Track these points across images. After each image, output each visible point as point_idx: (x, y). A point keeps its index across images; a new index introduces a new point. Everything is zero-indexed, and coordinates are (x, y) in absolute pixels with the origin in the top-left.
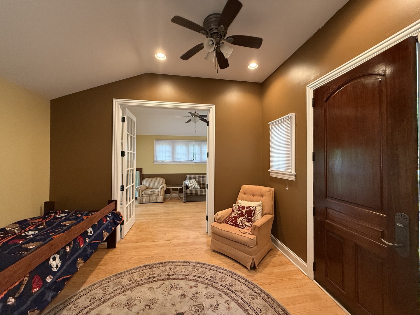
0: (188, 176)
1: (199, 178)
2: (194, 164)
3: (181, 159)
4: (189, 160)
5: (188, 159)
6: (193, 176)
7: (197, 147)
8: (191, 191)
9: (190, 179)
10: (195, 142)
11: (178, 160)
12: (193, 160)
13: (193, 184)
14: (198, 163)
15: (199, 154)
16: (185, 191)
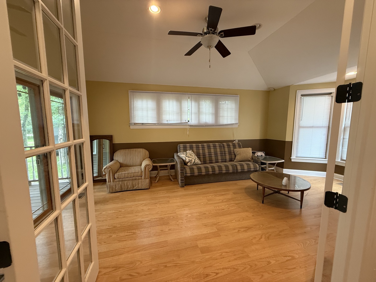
0: (182, 145)
1: (198, 147)
2: (189, 127)
3: (172, 120)
4: (182, 122)
5: (181, 120)
6: (187, 145)
7: (193, 103)
8: (192, 169)
9: (185, 150)
10: (190, 96)
11: (166, 123)
12: (187, 123)
13: (192, 157)
14: (194, 126)
15: (195, 113)
16: (183, 170)
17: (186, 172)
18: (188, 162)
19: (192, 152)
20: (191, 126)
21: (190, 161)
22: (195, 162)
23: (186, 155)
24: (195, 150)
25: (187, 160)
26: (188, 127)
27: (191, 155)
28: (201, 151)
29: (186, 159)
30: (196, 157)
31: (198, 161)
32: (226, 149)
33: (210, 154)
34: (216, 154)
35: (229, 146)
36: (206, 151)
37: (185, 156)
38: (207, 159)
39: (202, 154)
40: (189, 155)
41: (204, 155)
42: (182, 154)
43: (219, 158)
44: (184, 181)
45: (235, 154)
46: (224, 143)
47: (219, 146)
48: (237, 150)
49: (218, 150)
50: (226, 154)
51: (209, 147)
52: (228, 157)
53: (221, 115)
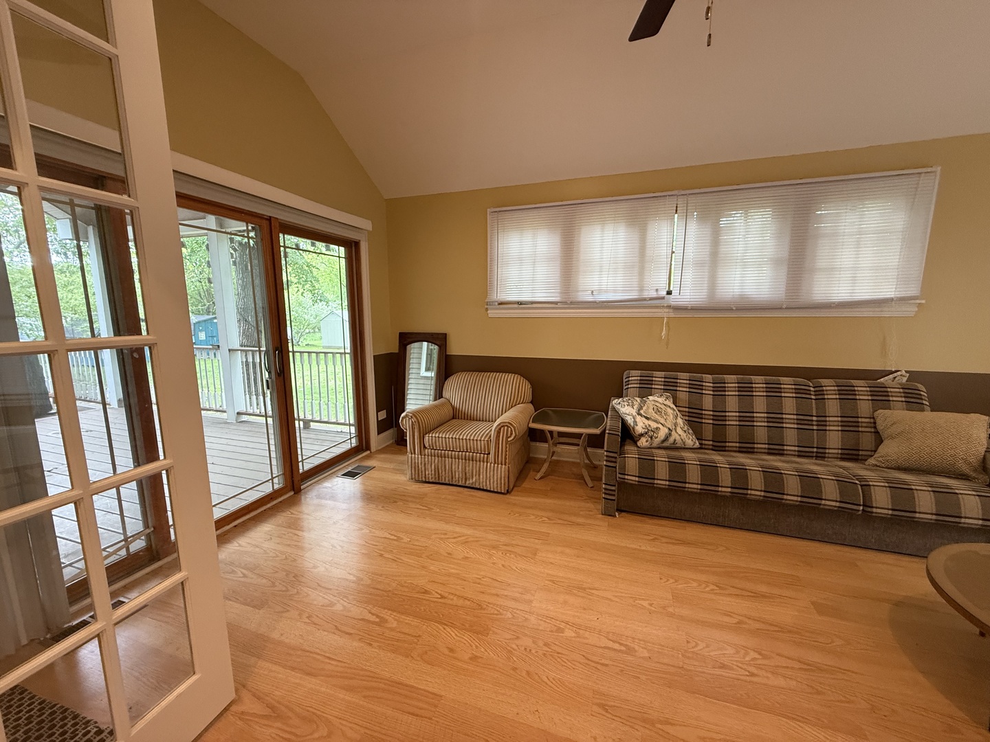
0: (635, 375)
1: (696, 387)
2: (672, 315)
3: (606, 291)
4: (647, 294)
5: (641, 290)
6: (659, 376)
7: (693, 226)
8: (647, 463)
9: (645, 390)
10: (681, 201)
11: (590, 298)
12: (663, 298)
13: (662, 421)
14: (691, 309)
15: (699, 264)
16: (613, 460)
17: (623, 467)
18: (641, 435)
19: (670, 403)
20: (677, 309)
21: (646, 433)
22: (671, 440)
23: (640, 408)
24: (683, 396)
25: (639, 429)
26: (664, 313)
27: (658, 411)
28: (708, 402)
29: (635, 422)
30: (680, 421)
31: (683, 435)
32: (833, 408)
33: (746, 417)
34: (775, 420)
35: (847, 395)
36: (732, 403)
37: (635, 414)
38: (733, 434)
39: (711, 413)
40: (651, 410)
41: (720, 418)
42: (626, 403)
43: (791, 437)
44: (614, 495)
45: (877, 432)
46: (824, 382)
47: (797, 391)
48: (895, 418)
49: (789, 405)
50: (828, 428)
51: (745, 391)
52: (834, 440)
53: (821, 263)
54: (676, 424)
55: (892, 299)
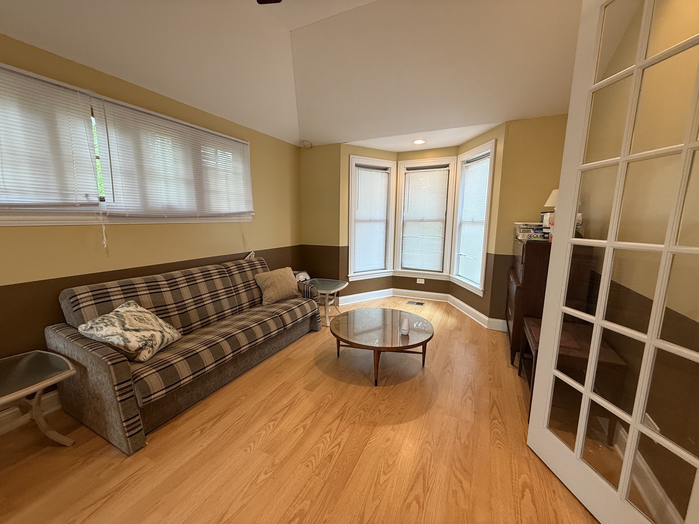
0: (83, 292)
1: (154, 288)
5: (63, 194)
6: (112, 286)
13: (151, 328)
14: (129, 217)
16: (129, 389)
17: (144, 389)
18: (141, 349)
19: (140, 309)
20: (112, 216)
21: (146, 344)
22: (165, 341)
23: (123, 324)
24: (146, 298)
25: (135, 344)
26: (102, 221)
27: (141, 320)
28: (168, 298)
29: (126, 340)
30: (161, 321)
31: (171, 334)
32: (238, 279)
33: (198, 300)
34: (215, 296)
35: (240, 268)
36: (186, 293)
37: (120, 331)
38: (194, 316)
39: (174, 306)
40: (134, 322)
41: (181, 307)
42: (102, 325)
43: (226, 304)
44: (140, 425)
45: (258, 287)
46: (229, 264)
47: (220, 273)
48: (263, 276)
49: (219, 284)
50: (240, 292)
51: (191, 280)
52: (244, 298)
54: (161, 325)
55: (244, 213)
